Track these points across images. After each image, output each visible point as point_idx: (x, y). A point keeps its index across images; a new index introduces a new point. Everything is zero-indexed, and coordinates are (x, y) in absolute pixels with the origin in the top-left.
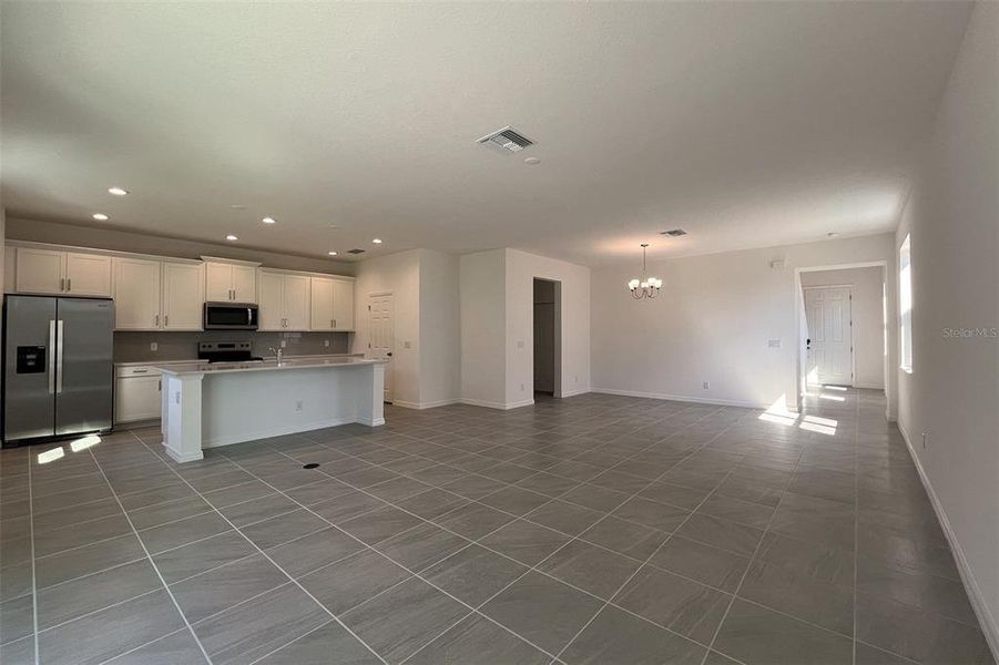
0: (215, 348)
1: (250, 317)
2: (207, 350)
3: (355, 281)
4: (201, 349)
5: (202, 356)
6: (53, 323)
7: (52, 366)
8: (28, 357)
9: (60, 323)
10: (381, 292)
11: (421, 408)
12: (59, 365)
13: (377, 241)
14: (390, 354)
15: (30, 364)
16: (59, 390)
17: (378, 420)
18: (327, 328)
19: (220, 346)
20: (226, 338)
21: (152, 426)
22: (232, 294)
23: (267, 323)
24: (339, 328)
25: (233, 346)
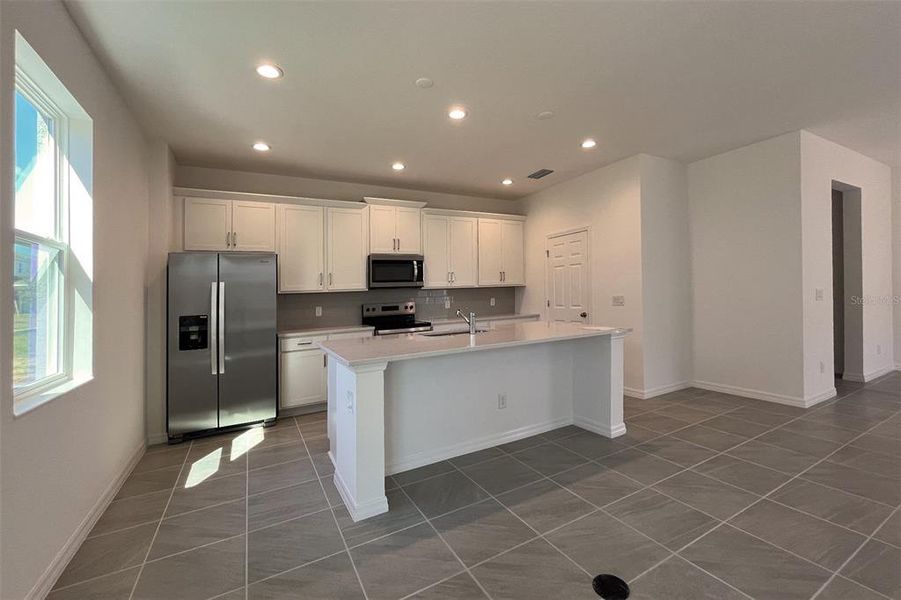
0: (379, 312)
1: (416, 271)
2: (371, 314)
3: (524, 221)
4: (366, 314)
5: (367, 321)
6: (214, 285)
7: (214, 337)
8: (191, 329)
9: (222, 285)
10: (565, 230)
11: (646, 397)
12: (222, 337)
13: (589, 144)
14: (584, 315)
15: (193, 337)
16: (222, 372)
17: (618, 428)
18: (496, 282)
19: (384, 309)
20: (389, 299)
21: (317, 412)
22: (396, 242)
23: (434, 278)
24: (509, 282)
25: (397, 308)
